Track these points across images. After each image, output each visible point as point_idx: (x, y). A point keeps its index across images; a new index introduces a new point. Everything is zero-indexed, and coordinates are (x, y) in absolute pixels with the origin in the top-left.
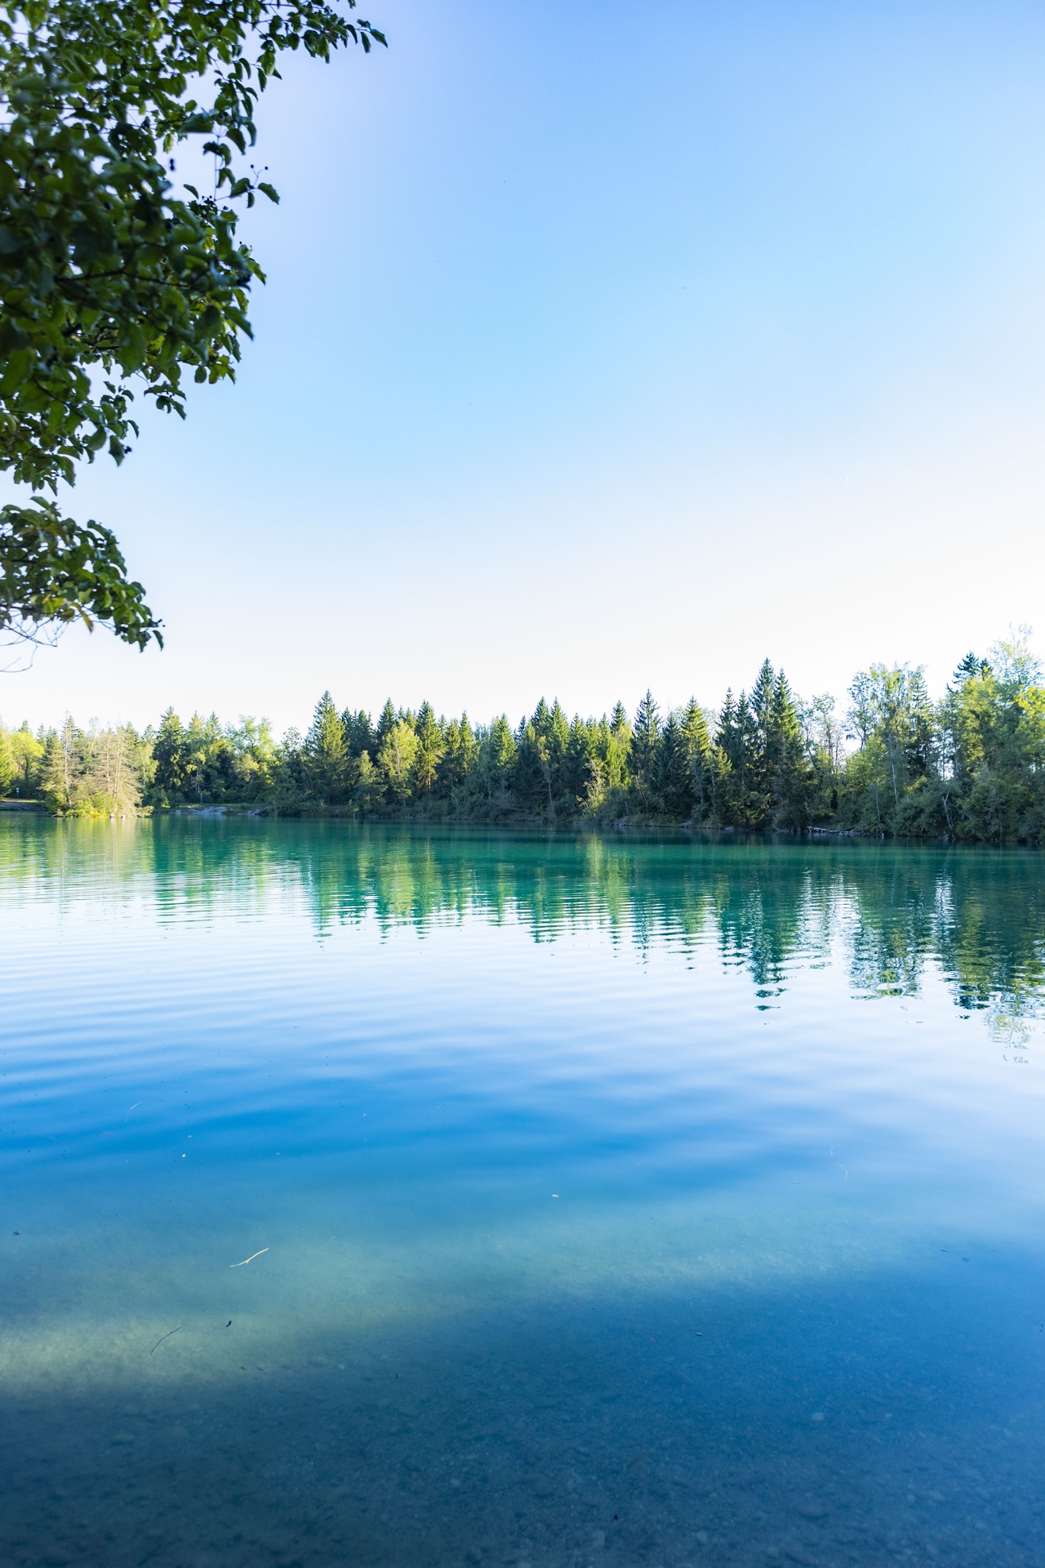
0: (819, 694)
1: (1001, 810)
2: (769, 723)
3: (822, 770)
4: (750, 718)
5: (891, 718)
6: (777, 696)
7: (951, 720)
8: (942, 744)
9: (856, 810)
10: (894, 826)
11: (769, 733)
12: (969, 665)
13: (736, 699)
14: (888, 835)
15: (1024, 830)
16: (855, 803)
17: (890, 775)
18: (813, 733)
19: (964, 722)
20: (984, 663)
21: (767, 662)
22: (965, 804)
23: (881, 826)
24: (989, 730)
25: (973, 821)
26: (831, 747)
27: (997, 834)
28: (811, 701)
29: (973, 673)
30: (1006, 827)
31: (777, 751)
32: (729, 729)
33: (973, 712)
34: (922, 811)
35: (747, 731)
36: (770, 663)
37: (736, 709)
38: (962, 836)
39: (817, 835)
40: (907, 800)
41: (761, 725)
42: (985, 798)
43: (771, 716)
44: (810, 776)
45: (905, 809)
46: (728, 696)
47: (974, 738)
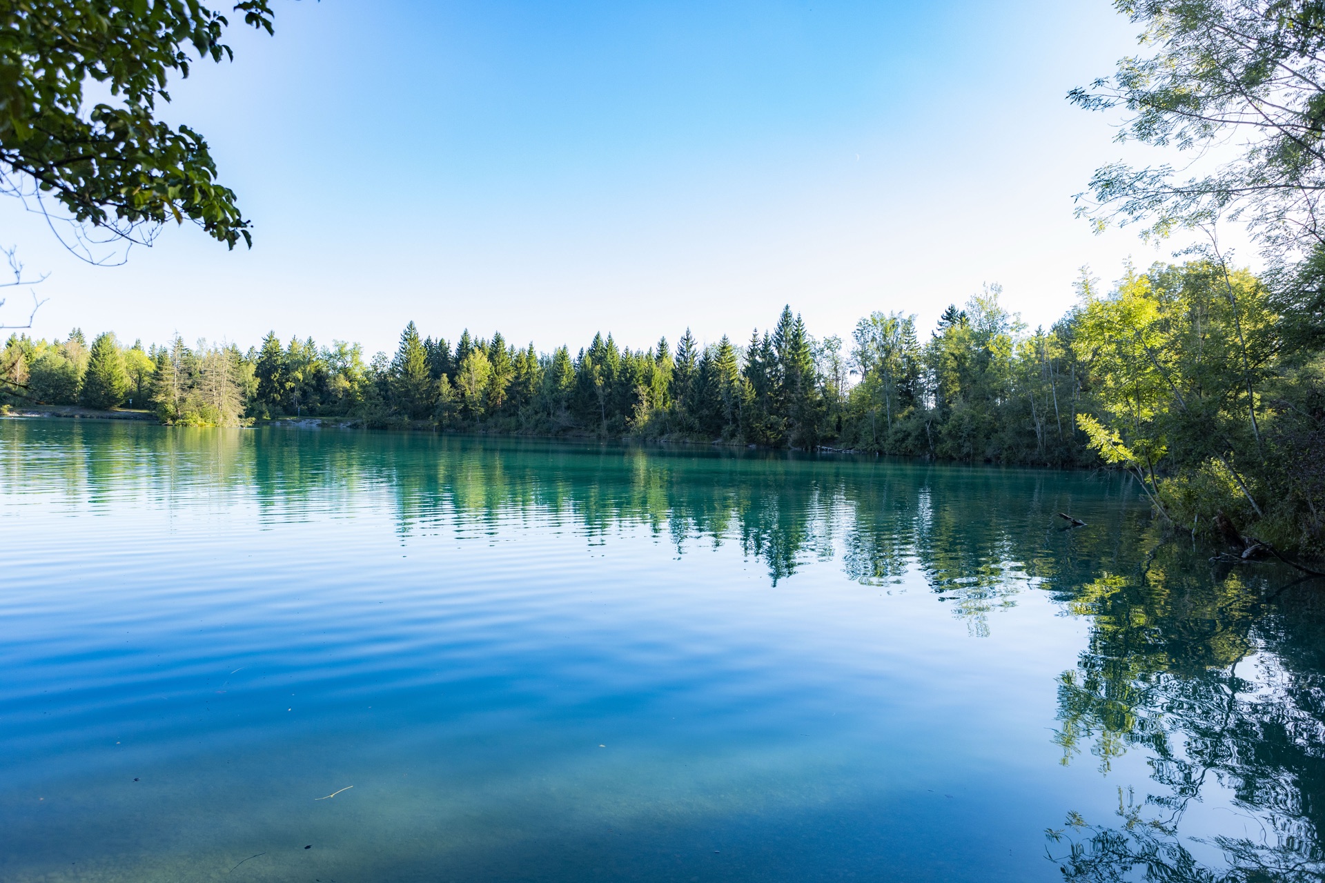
0: (829, 336)
1: (972, 435)
2: (787, 359)
3: (830, 399)
4: (772, 354)
5: (887, 357)
6: (795, 337)
7: (934, 360)
8: (927, 380)
9: (856, 433)
10: (887, 446)
11: (788, 367)
12: (950, 316)
13: (761, 337)
14: (881, 453)
15: (989, 452)
16: (855, 427)
17: (884, 405)
18: (823, 368)
19: (945, 363)
20: (963, 315)
21: (787, 307)
22: (944, 429)
23: (876, 446)
24: (965, 370)
25: (949, 444)
26: (837, 380)
27: (968, 455)
28: (822, 341)
29: (953, 323)
30: (976, 449)
31: (794, 382)
32: (754, 362)
33: (952, 354)
34: (909, 434)
35: (769, 365)
36: (790, 309)
37: (760, 346)
38: (940, 455)
39: (824, 452)
40: (897, 425)
41: (781, 360)
42: (960, 425)
43: (789, 353)
44: (820, 404)
45: (896, 433)
46: (755, 336)
47: (953, 376)
